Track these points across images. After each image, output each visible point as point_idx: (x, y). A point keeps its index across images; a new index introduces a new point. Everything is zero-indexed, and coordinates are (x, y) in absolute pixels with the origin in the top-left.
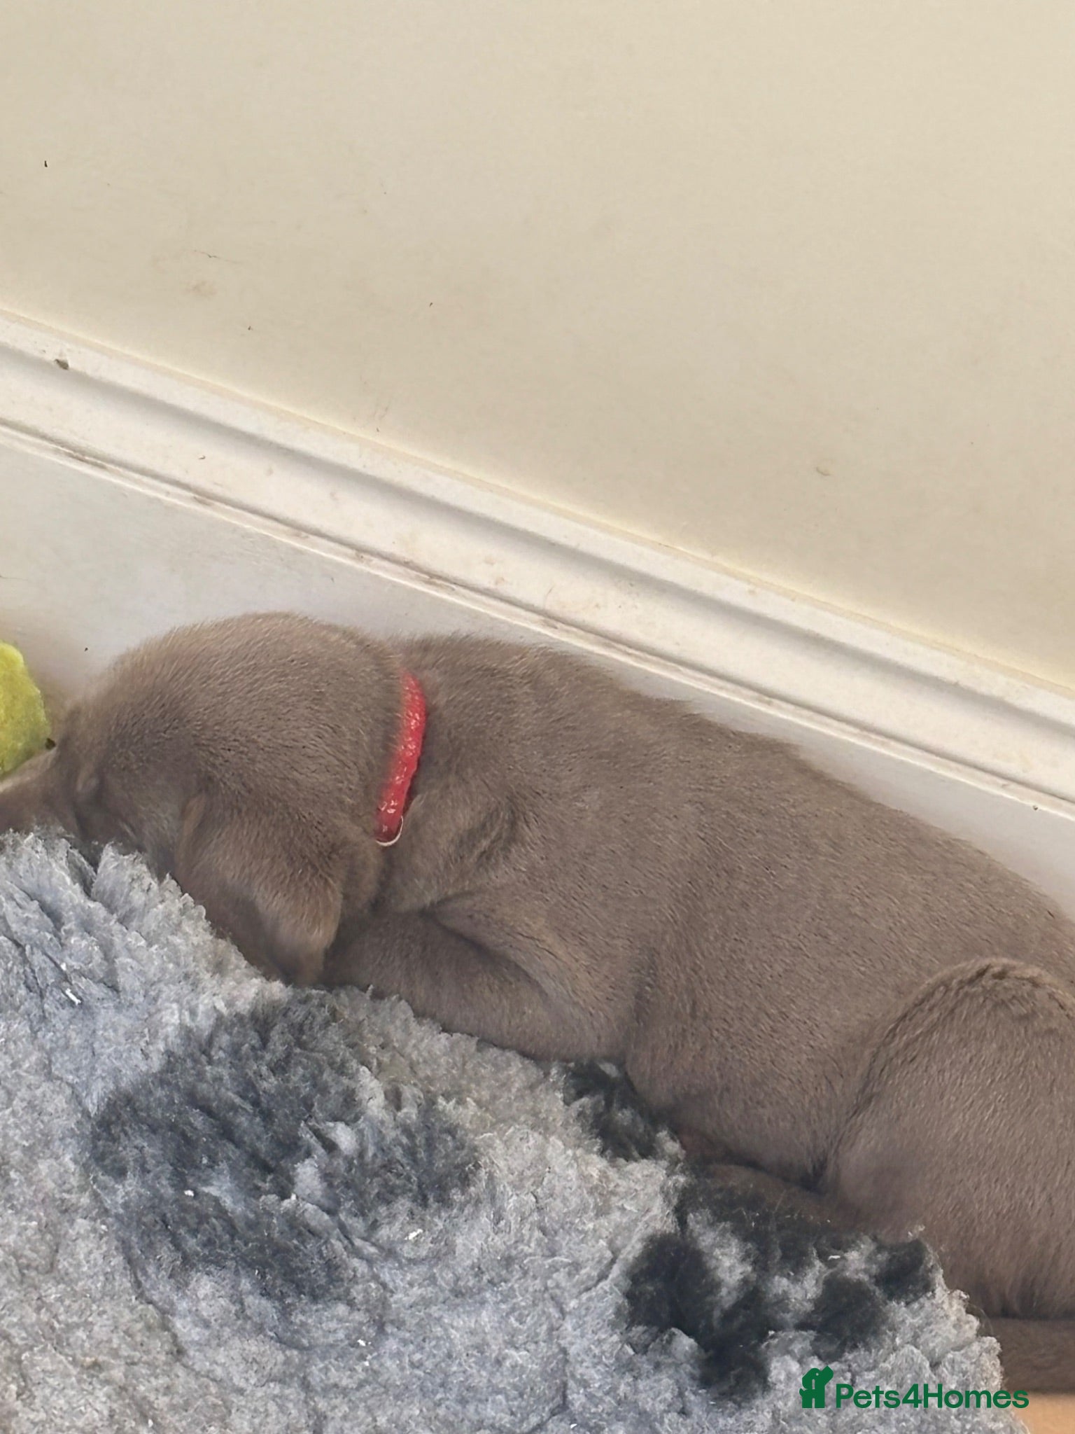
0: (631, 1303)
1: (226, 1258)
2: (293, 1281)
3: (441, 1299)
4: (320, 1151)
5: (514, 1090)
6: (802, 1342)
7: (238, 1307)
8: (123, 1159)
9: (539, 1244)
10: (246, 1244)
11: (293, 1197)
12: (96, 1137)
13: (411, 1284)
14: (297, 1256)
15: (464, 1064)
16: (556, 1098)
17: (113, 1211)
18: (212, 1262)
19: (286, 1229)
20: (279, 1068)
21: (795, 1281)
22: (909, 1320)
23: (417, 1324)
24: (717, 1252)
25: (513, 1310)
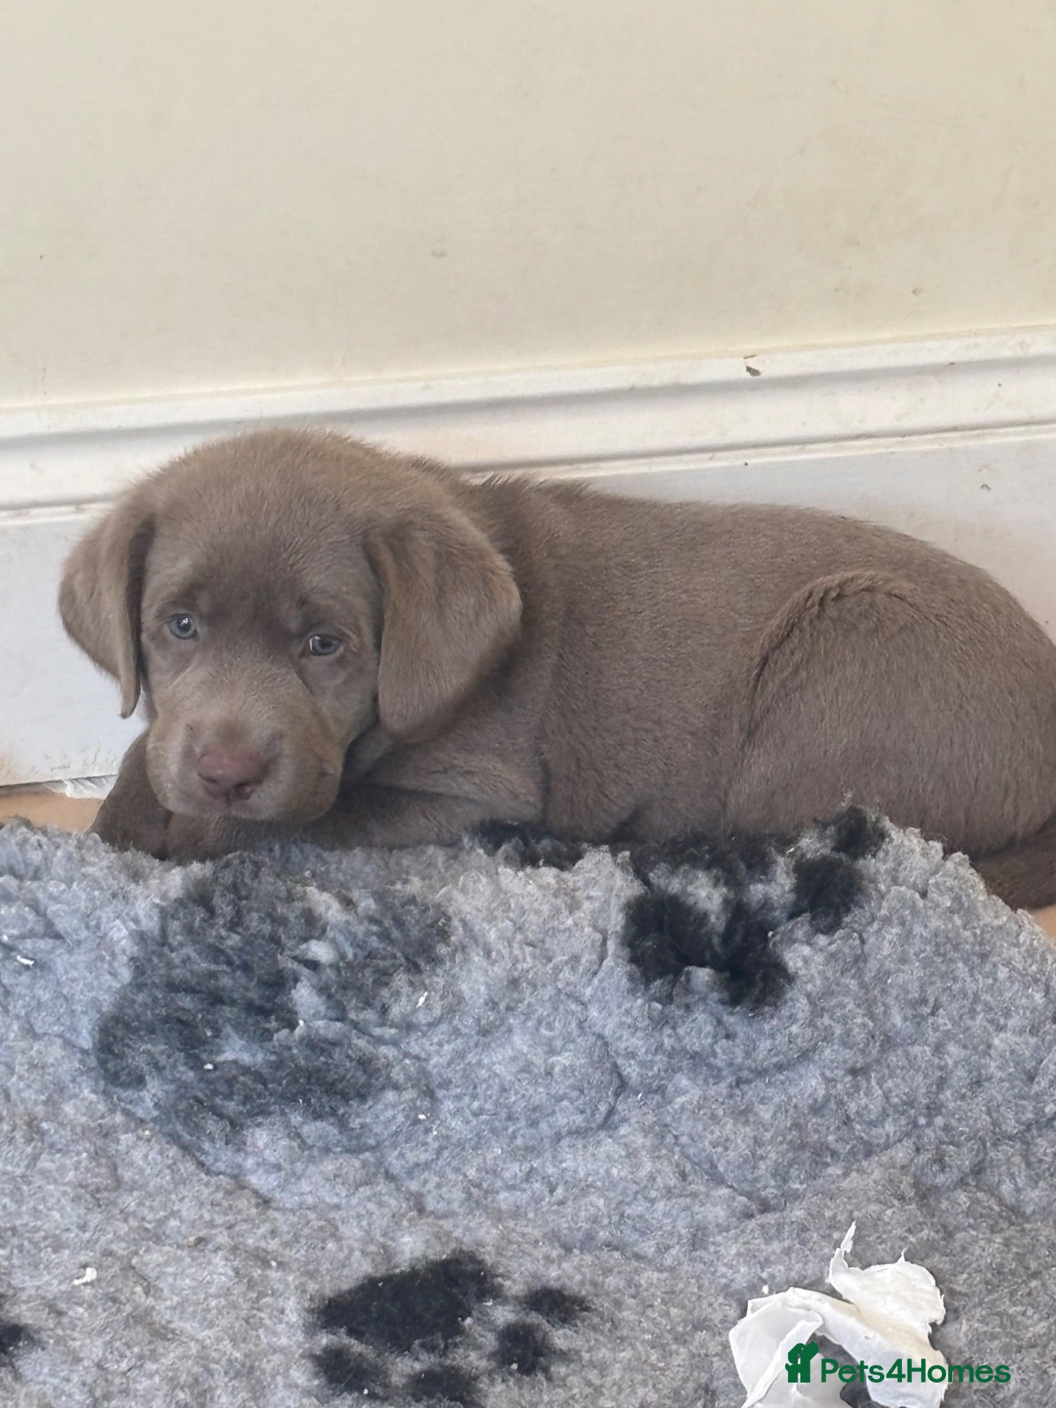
0: (639, 966)
1: (267, 1104)
2: (336, 1093)
3: (472, 1044)
4: (305, 971)
5: (440, 865)
6: (801, 927)
7: (299, 1141)
8: (137, 1067)
9: (534, 957)
10: (280, 1084)
11: (301, 1023)
12: (102, 1063)
13: (440, 1044)
14: (329, 1071)
15: (387, 864)
16: (478, 854)
17: (149, 1117)
18: (258, 1114)
19: (308, 1052)
20: (235, 924)
21: (769, 881)
22: (883, 868)
23: (462, 1077)
24: (690, 889)
25: (539, 1022)
